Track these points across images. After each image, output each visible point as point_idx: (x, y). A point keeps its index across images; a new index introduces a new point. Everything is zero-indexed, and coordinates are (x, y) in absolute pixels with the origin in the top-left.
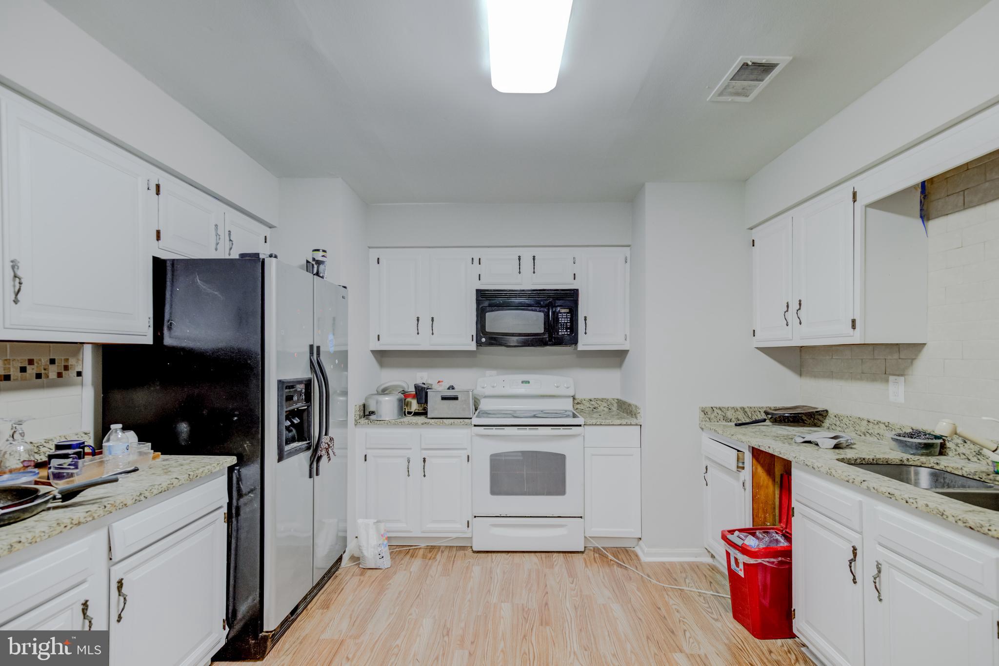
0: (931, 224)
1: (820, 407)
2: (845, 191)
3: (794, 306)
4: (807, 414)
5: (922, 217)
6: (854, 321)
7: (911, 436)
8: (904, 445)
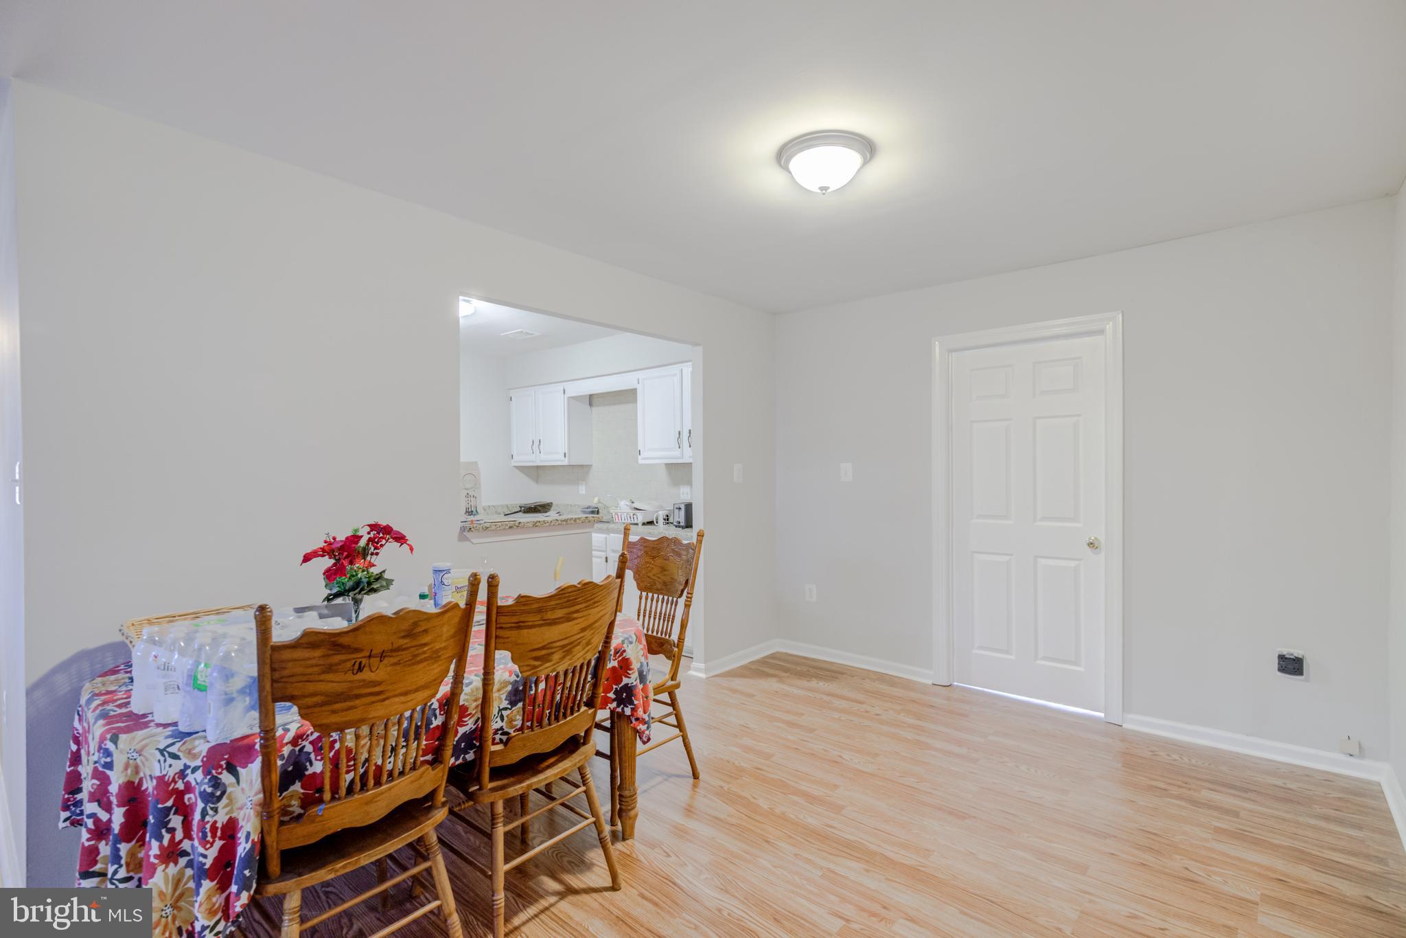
0: (594, 409)
1: (548, 501)
2: (560, 387)
3: (536, 443)
4: (541, 506)
5: (590, 404)
6: (565, 454)
7: (587, 508)
8: (584, 512)
